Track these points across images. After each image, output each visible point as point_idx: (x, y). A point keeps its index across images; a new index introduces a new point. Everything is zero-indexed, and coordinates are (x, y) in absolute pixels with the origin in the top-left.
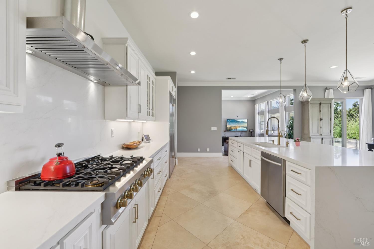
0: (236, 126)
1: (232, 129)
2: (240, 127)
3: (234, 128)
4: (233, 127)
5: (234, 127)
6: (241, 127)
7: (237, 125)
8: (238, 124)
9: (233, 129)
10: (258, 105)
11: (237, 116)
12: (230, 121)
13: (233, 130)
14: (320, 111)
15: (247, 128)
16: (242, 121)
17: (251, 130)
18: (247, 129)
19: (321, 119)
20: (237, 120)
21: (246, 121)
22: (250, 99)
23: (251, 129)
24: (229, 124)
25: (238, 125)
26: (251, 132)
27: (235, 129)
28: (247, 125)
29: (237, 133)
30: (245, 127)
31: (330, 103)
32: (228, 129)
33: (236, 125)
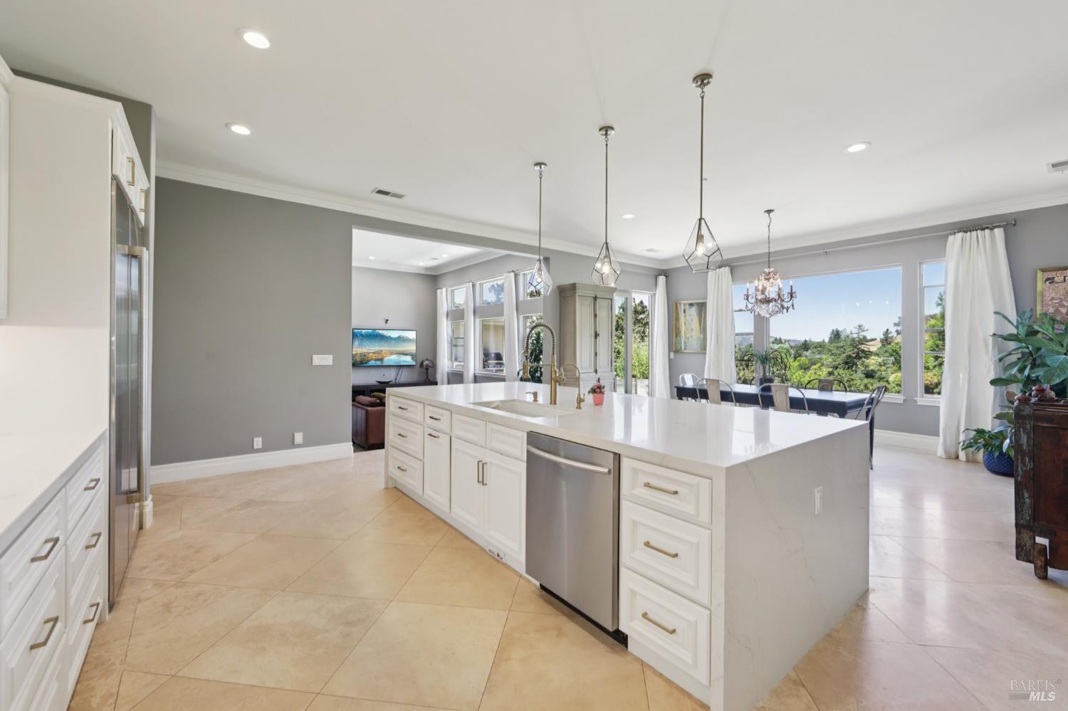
0: (381, 351)
1: (369, 361)
2: (392, 353)
3: (374, 358)
4: (371, 355)
5: (374, 353)
6: (396, 354)
7: (384, 348)
8: (386, 345)
9: (372, 359)
10: (447, 290)
11: (387, 320)
12: (362, 335)
13: (372, 363)
14: (595, 316)
15: (413, 356)
16: (399, 338)
17: (426, 362)
18: (412, 359)
19: (596, 335)
20: (385, 333)
21: (412, 335)
22: (423, 272)
23: (427, 360)
24: (360, 346)
25: (388, 348)
26: (427, 369)
27: (379, 360)
28: (415, 348)
29: (386, 371)
30: (406, 354)
31: (611, 299)
32: (358, 359)
33: (381, 349)
